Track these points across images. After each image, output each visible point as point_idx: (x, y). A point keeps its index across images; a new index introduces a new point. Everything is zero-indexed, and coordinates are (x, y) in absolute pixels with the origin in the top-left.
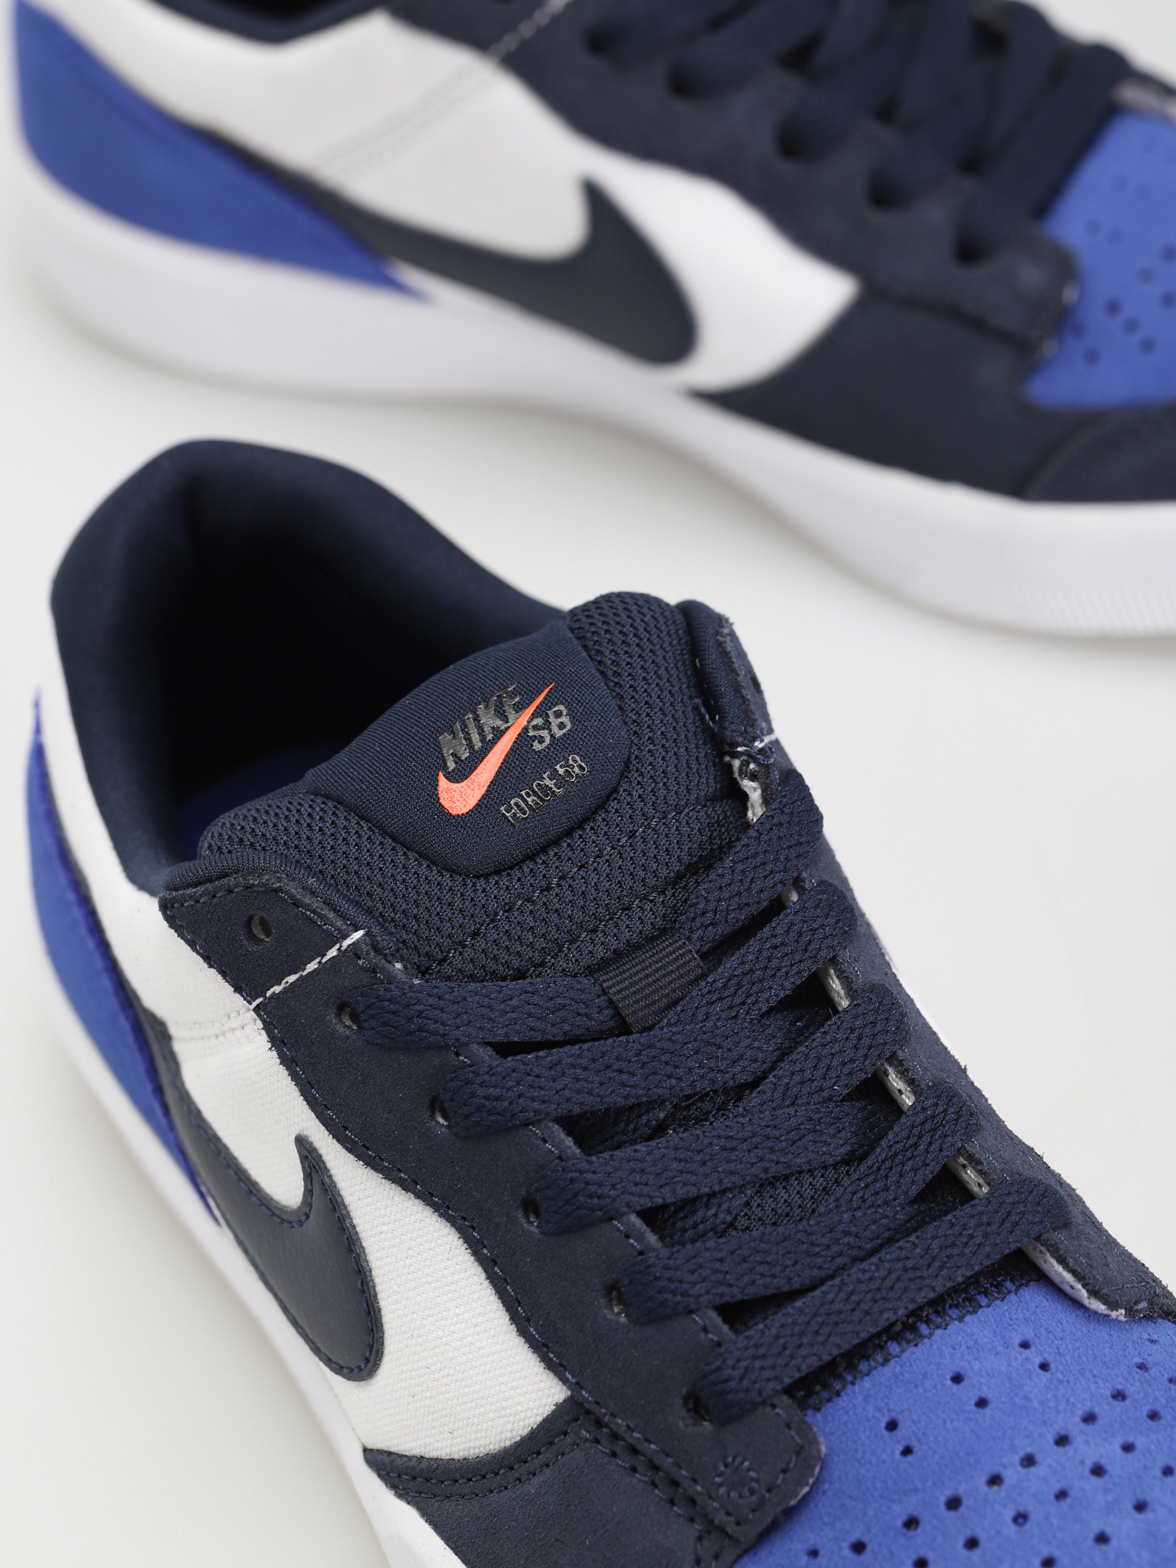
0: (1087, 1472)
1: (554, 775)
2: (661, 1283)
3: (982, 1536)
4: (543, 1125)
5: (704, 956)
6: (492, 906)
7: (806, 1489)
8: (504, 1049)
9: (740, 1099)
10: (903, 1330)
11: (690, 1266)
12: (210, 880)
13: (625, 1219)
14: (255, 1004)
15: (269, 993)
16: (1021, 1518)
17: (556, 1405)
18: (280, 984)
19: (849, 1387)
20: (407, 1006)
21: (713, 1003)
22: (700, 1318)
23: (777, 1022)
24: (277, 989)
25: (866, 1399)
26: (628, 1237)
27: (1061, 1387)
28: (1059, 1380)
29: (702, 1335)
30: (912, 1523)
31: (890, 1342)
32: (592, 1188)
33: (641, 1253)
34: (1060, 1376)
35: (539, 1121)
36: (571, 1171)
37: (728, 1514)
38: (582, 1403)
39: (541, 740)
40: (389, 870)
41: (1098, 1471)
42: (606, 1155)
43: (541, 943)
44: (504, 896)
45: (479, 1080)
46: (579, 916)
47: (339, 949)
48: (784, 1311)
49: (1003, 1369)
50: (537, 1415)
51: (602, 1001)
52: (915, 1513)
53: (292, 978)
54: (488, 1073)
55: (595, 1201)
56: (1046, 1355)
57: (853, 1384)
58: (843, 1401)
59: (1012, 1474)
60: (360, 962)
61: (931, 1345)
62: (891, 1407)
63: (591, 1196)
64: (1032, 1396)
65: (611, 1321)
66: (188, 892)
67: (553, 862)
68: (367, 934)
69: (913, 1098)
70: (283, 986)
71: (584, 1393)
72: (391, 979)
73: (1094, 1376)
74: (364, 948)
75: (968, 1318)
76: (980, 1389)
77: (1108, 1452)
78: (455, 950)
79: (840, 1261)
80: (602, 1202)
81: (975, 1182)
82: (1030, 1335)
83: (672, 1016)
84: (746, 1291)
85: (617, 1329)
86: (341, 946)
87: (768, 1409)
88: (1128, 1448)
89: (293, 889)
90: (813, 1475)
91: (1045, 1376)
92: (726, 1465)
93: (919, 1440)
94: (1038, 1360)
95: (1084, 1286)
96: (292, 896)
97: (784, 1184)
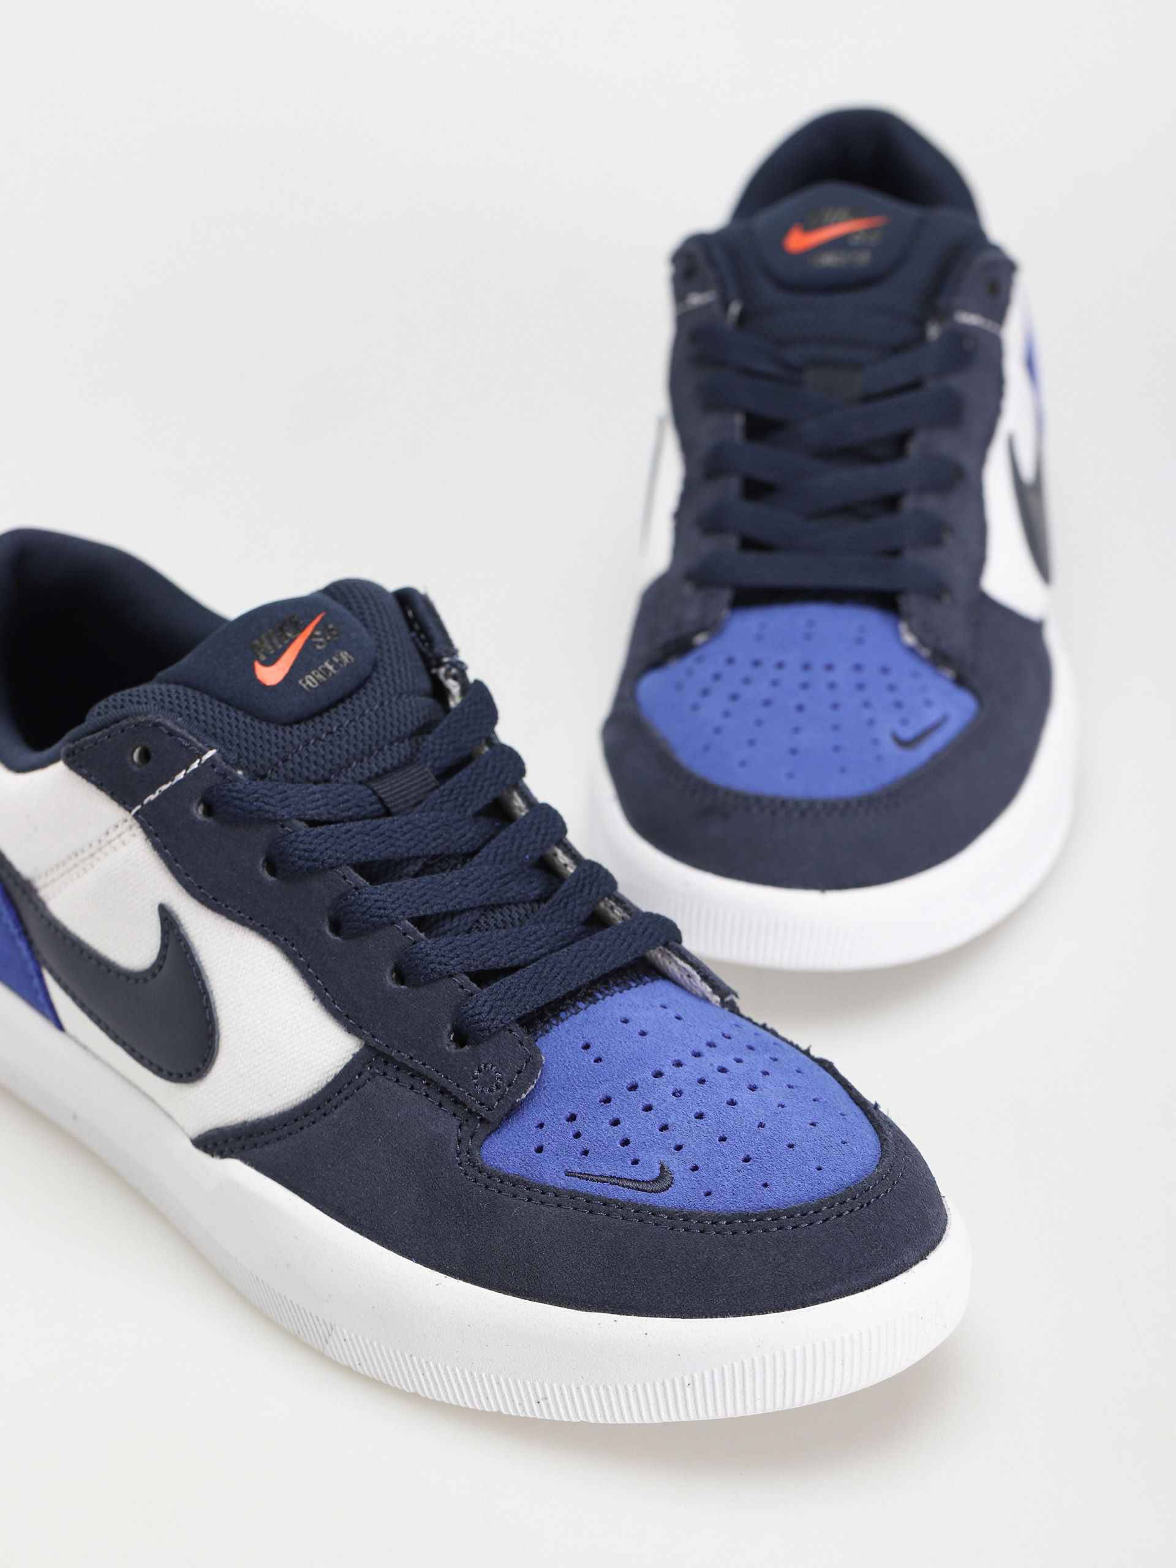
0: (716, 1070)
1: (332, 662)
2: (431, 958)
3: (655, 1104)
4: (343, 867)
5: (438, 777)
6: (296, 741)
7: (532, 1087)
8: (313, 823)
9: (464, 863)
10: (585, 996)
11: (449, 947)
12: (106, 727)
13: (402, 923)
14: (134, 811)
15: (146, 801)
16: (677, 1093)
17: (354, 1055)
18: (154, 793)
19: (555, 1028)
20: (249, 795)
21: (444, 803)
22: (458, 979)
23: (483, 821)
24: (152, 797)
25: (568, 1032)
26: (405, 934)
27: (691, 1028)
28: (688, 1025)
29: (460, 990)
30: (607, 1100)
31: (578, 1003)
32: (380, 904)
33: (415, 943)
34: (689, 1023)
35: (341, 865)
36: (365, 893)
37: (481, 1104)
38: (375, 1047)
39: (321, 644)
40: (226, 720)
41: (723, 1070)
42: (386, 884)
43: (329, 766)
44: (304, 736)
45: (299, 839)
46: (353, 750)
47: (199, 763)
48: (513, 975)
49: (653, 1017)
50: (338, 1066)
51: (374, 798)
52: (609, 1094)
53: (164, 787)
54: (305, 835)
55: (382, 911)
56: (678, 1012)
57: (557, 1025)
58: (553, 1034)
59: (669, 1070)
60: (215, 770)
61: (605, 1004)
62: (585, 1036)
63: (379, 909)
64: (674, 1031)
65: (395, 989)
66: (88, 738)
67: (334, 716)
68: (219, 752)
69: (575, 867)
70: (157, 793)
71: (376, 1040)
72: (237, 779)
73: (710, 1025)
74: (219, 760)
75: (625, 991)
76: (640, 1026)
77: (728, 1062)
78: (273, 770)
79: (543, 951)
80: (387, 912)
81: (619, 917)
82: (666, 1002)
83: (419, 808)
84: (486, 964)
85: (400, 993)
86: (201, 760)
87: (507, 1033)
88: (739, 1061)
89: (169, 723)
90: (537, 1078)
91: (680, 1022)
92: (480, 1071)
93: (606, 1053)
94: (673, 1015)
95: (698, 973)
96: (167, 728)
97: (500, 910)
